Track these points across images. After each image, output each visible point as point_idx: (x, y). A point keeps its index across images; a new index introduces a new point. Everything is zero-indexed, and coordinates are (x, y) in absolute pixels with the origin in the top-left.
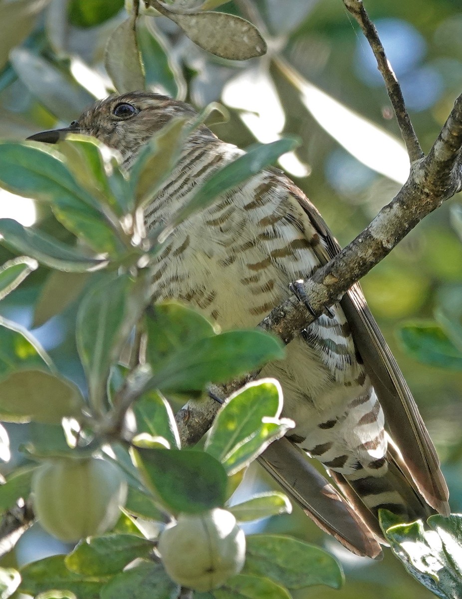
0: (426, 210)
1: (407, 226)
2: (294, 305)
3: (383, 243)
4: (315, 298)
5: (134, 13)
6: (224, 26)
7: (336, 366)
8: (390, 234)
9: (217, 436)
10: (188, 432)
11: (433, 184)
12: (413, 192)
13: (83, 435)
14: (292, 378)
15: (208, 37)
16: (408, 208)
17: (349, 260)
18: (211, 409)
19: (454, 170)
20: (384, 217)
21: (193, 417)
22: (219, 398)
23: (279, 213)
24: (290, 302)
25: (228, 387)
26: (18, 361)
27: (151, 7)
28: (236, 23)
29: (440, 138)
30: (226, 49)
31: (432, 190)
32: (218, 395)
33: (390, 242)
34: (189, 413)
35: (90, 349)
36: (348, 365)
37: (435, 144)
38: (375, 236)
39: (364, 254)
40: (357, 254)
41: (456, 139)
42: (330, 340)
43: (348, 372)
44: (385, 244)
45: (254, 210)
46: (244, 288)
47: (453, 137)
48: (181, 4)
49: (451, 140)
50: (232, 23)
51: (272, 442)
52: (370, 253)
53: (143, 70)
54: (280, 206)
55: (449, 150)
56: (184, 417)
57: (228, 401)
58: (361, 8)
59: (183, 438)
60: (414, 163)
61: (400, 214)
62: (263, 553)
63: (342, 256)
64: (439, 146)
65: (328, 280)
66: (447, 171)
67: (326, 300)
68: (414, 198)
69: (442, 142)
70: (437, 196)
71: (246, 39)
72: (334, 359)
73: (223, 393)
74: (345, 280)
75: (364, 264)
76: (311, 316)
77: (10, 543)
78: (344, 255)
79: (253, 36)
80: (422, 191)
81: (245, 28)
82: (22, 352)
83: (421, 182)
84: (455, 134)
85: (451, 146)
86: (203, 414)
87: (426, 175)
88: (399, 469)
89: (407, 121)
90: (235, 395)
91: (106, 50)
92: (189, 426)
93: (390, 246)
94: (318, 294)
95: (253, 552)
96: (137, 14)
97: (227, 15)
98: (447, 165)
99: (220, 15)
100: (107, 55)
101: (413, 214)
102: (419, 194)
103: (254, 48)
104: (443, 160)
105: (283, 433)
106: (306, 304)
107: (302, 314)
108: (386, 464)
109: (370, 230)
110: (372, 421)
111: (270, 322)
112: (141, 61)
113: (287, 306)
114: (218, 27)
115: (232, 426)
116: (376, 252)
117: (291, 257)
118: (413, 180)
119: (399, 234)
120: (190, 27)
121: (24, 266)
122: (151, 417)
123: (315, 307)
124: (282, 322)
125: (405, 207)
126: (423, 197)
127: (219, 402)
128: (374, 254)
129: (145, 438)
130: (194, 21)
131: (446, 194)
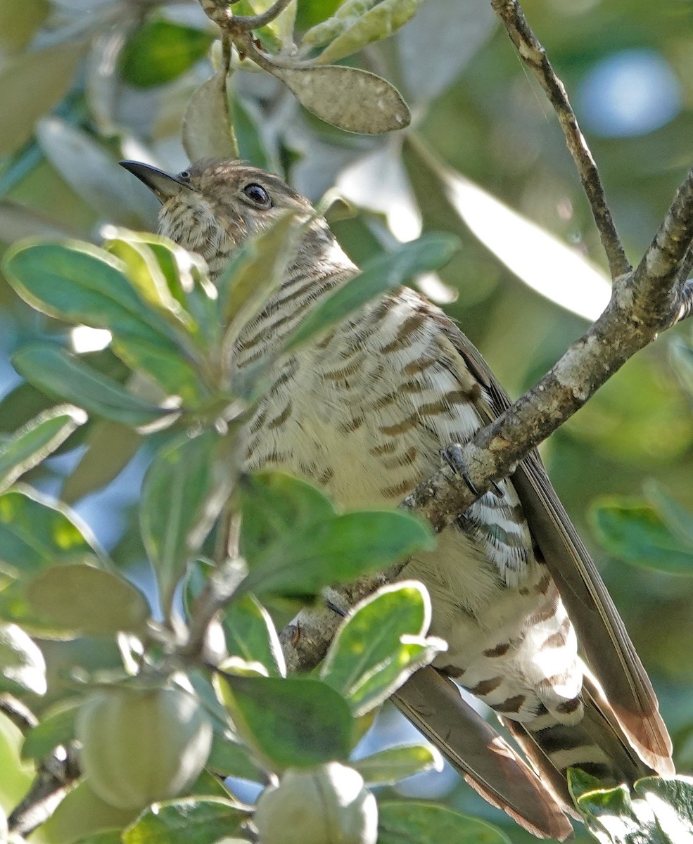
0: (634, 346)
1: (607, 368)
2: (447, 479)
3: (574, 392)
4: (478, 469)
5: (224, 67)
6: (351, 86)
7: (507, 564)
8: (583, 379)
9: (338, 662)
10: (297, 657)
11: (645, 309)
12: (617, 320)
13: (148, 660)
14: (445, 584)
15: (328, 102)
16: (609, 342)
17: (526, 415)
18: (330, 626)
19: (674, 290)
20: (576, 356)
21: (305, 636)
22: (341, 609)
23: (430, 356)
24: (442, 475)
25: (355, 595)
26: (57, 550)
27: (248, 59)
28: (366, 82)
29: (655, 244)
30: (353, 118)
31: (643, 318)
32: (340, 605)
33: (584, 390)
34: (299, 631)
35: (159, 534)
36: (523, 564)
37: (648, 252)
38: (563, 382)
39: (546, 407)
40: (537, 408)
41: (677, 245)
42: (497, 526)
43: (524, 573)
44: (577, 394)
45: (397, 353)
46: (374, 462)
47: (673, 243)
48: (290, 55)
49: (670, 247)
50: (361, 81)
51: (415, 670)
52: (556, 406)
53: (236, 147)
54: (432, 347)
55: (667, 261)
56: (292, 637)
57: (353, 612)
58: (543, 60)
59: (291, 666)
60: (617, 279)
61: (598, 351)
62: (403, 829)
63: (515, 410)
64: (653, 255)
65: (496, 444)
66: (664, 291)
67: (493, 472)
68: (618, 329)
69: (657, 250)
70: (651, 325)
71: (381, 104)
72: (503, 553)
73: (347, 602)
74: (520, 443)
75: (547, 421)
76: (471, 494)
77: (46, 810)
78: (519, 410)
79: (392, 100)
80: (628, 319)
81: (380, 89)
82: (64, 540)
83: (628, 306)
84: (676, 239)
85: (671, 255)
86: (319, 633)
87: (635, 296)
88: (599, 712)
89: (608, 221)
90: (363, 604)
91: (184, 119)
92: (300, 649)
93: (583, 396)
94: (482, 463)
95: (388, 826)
96: (228, 68)
97: (354, 71)
98: (664, 282)
99: (345, 70)
100: (185, 126)
101: (615, 352)
102: (624, 323)
103: (393, 117)
104: (658, 275)
105: (430, 658)
106: (464, 477)
107: (460, 491)
108: (581, 707)
109: (555, 373)
110: (559, 645)
111: (414, 503)
112: (233, 134)
113: (437, 480)
114: (342, 88)
115: (358, 649)
116: (565, 405)
117: (445, 414)
118: (616, 303)
119: (597, 379)
120: (302, 87)
121: (66, 419)
122: (244, 635)
123: (477, 481)
124: (431, 503)
125: (604, 341)
126: (630, 327)
127: (341, 614)
128: (561, 408)
129: (237, 664)
130: (307, 78)
131: (663, 324)
